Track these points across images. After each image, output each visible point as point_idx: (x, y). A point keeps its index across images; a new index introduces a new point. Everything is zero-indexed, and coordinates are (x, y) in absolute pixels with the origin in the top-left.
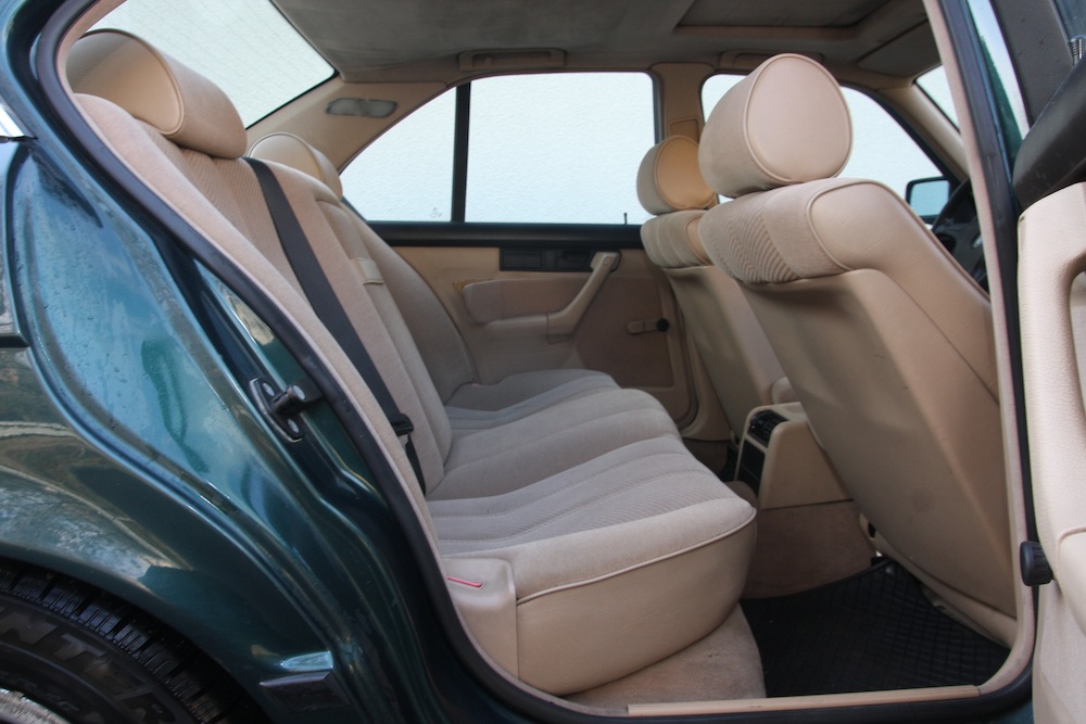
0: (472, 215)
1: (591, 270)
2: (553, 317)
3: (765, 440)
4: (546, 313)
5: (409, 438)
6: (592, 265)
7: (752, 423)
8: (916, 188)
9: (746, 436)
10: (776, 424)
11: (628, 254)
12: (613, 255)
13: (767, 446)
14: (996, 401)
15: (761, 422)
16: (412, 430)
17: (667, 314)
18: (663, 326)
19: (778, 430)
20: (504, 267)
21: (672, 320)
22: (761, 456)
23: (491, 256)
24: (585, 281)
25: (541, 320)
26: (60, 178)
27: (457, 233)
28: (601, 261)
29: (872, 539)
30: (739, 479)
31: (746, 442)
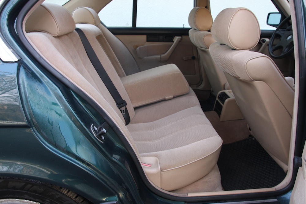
0: (138, 25)
1: (173, 42)
2: (162, 56)
3: (223, 102)
4: (160, 55)
5: (126, 107)
6: (174, 40)
7: (219, 95)
8: (271, 15)
9: (217, 99)
10: (227, 98)
11: (184, 37)
12: (180, 37)
13: (223, 104)
14: (292, 118)
15: (222, 96)
16: (126, 104)
17: (195, 55)
18: (194, 58)
19: (227, 100)
20: (148, 41)
21: (196, 56)
22: (221, 107)
23: (144, 37)
24: (172, 45)
25: (159, 56)
26: (30, 72)
27: (134, 31)
28: (176, 39)
29: (250, 131)
30: (215, 110)
31: (217, 101)
